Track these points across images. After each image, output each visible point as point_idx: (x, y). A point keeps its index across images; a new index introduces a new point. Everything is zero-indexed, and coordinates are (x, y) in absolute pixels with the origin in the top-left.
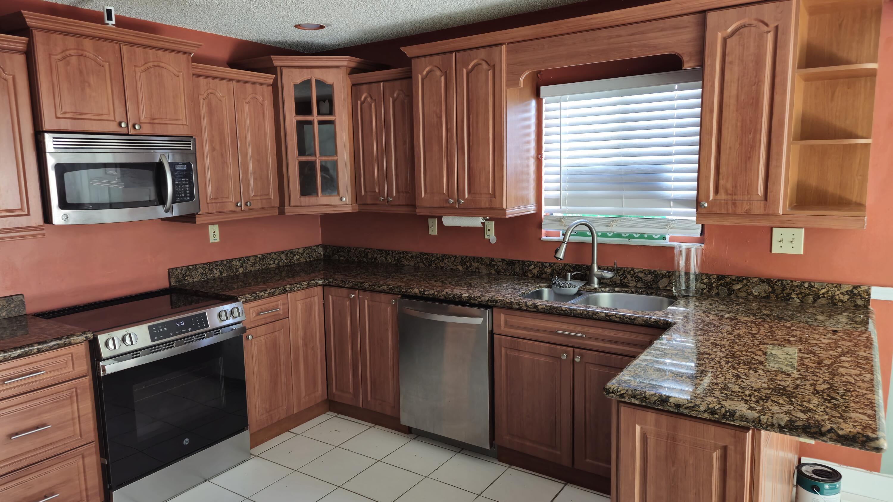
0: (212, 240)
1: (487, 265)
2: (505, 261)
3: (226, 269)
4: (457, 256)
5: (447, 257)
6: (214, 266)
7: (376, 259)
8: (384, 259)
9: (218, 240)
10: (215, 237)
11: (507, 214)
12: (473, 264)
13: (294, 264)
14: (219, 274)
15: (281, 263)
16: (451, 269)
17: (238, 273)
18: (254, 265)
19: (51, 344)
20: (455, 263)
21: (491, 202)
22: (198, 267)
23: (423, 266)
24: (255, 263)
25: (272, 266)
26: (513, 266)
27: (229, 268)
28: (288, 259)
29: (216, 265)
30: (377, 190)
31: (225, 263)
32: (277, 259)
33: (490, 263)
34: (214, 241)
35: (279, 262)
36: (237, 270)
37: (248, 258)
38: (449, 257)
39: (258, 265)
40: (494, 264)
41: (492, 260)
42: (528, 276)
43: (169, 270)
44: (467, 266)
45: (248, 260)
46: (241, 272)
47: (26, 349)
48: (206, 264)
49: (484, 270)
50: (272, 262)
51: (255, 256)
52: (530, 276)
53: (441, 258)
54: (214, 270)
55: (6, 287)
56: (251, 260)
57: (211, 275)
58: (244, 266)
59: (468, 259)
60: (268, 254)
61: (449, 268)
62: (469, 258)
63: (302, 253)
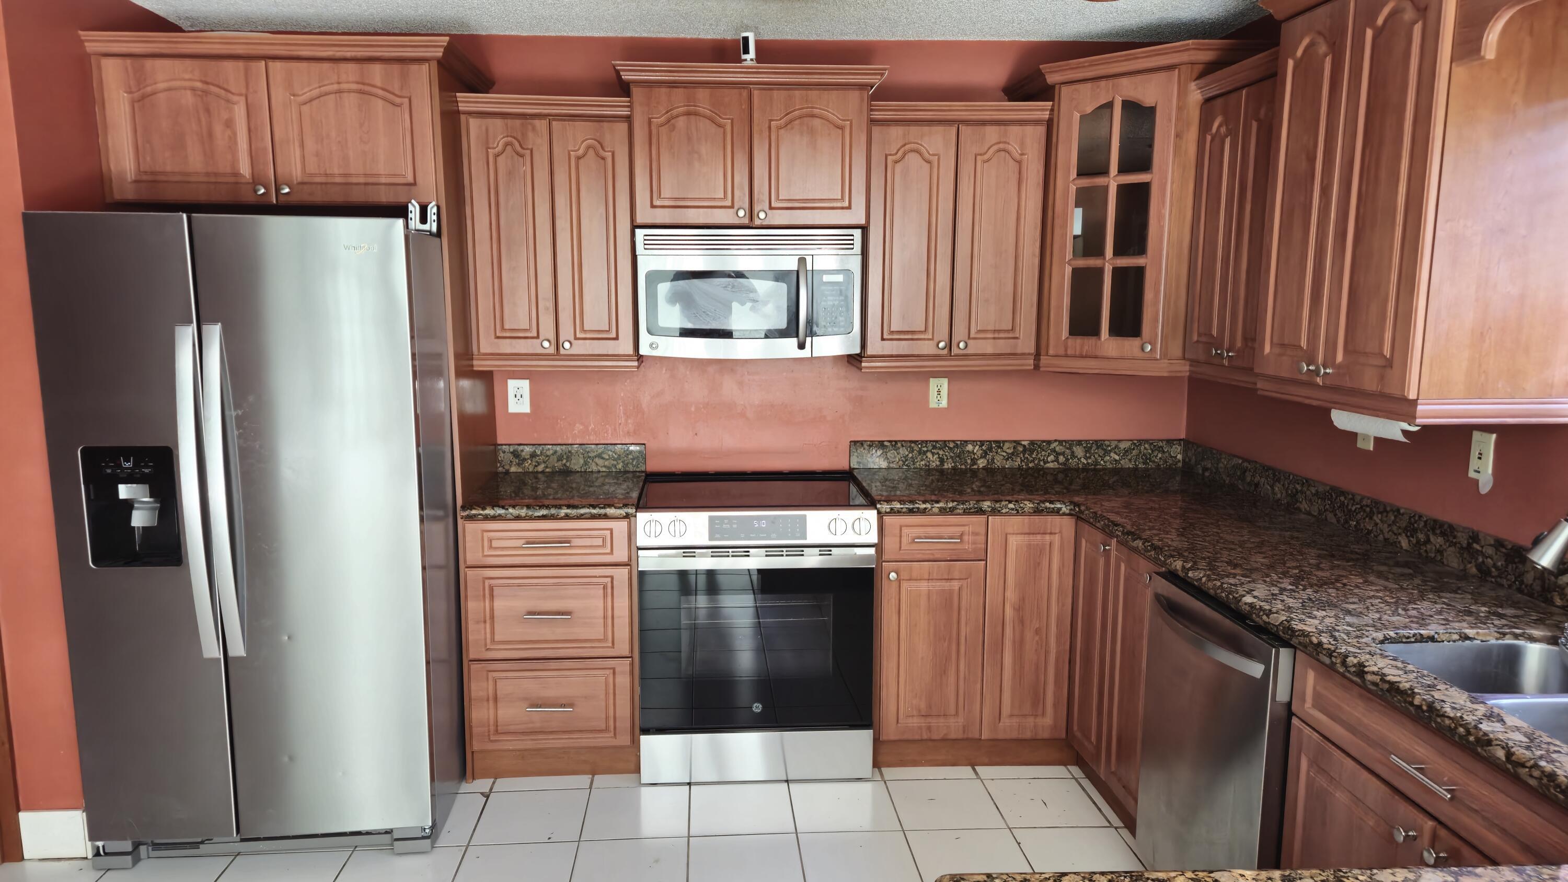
0: (933, 404)
1: (1462, 548)
2: (1503, 546)
3: (952, 457)
4: (1402, 511)
5: (1381, 509)
6: (930, 448)
7: (1257, 485)
8: (1269, 487)
9: (944, 403)
10: (939, 398)
11: (1418, 414)
12: (1432, 538)
13: (1104, 469)
14: (938, 463)
15: (1073, 463)
16: (1386, 540)
17: (975, 467)
18: (1010, 457)
19: (582, 511)
20: (1395, 528)
21: (1382, 378)
22: (899, 445)
23: (1334, 520)
24: (1013, 454)
25: (1051, 465)
26: (1520, 566)
27: (959, 456)
28: (1090, 458)
29: (934, 447)
30: (1215, 333)
31: (952, 445)
32: (1063, 454)
33: (1469, 545)
34: (936, 406)
35: (1067, 460)
36: (974, 461)
37: (999, 444)
38: (1385, 511)
39: (1019, 460)
40: (1478, 550)
41: (1475, 537)
42: (1551, 602)
43: (851, 442)
44: (1418, 541)
45: (999, 447)
46: (981, 466)
47: (553, 511)
48: (915, 442)
49: (1453, 560)
50: (1051, 458)
51: (1015, 441)
52: (1558, 602)
53: (1368, 509)
54: (929, 455)
55: (628, 432)
56: (1005, 448)
57: (923, 463)
58: (989, 457)
59: (1422, 524)
60: (1044, 441)
61: (1381, 537)
62: (1426, 522)
63: (1127, 451)
